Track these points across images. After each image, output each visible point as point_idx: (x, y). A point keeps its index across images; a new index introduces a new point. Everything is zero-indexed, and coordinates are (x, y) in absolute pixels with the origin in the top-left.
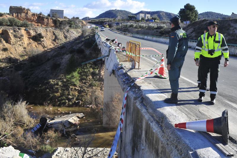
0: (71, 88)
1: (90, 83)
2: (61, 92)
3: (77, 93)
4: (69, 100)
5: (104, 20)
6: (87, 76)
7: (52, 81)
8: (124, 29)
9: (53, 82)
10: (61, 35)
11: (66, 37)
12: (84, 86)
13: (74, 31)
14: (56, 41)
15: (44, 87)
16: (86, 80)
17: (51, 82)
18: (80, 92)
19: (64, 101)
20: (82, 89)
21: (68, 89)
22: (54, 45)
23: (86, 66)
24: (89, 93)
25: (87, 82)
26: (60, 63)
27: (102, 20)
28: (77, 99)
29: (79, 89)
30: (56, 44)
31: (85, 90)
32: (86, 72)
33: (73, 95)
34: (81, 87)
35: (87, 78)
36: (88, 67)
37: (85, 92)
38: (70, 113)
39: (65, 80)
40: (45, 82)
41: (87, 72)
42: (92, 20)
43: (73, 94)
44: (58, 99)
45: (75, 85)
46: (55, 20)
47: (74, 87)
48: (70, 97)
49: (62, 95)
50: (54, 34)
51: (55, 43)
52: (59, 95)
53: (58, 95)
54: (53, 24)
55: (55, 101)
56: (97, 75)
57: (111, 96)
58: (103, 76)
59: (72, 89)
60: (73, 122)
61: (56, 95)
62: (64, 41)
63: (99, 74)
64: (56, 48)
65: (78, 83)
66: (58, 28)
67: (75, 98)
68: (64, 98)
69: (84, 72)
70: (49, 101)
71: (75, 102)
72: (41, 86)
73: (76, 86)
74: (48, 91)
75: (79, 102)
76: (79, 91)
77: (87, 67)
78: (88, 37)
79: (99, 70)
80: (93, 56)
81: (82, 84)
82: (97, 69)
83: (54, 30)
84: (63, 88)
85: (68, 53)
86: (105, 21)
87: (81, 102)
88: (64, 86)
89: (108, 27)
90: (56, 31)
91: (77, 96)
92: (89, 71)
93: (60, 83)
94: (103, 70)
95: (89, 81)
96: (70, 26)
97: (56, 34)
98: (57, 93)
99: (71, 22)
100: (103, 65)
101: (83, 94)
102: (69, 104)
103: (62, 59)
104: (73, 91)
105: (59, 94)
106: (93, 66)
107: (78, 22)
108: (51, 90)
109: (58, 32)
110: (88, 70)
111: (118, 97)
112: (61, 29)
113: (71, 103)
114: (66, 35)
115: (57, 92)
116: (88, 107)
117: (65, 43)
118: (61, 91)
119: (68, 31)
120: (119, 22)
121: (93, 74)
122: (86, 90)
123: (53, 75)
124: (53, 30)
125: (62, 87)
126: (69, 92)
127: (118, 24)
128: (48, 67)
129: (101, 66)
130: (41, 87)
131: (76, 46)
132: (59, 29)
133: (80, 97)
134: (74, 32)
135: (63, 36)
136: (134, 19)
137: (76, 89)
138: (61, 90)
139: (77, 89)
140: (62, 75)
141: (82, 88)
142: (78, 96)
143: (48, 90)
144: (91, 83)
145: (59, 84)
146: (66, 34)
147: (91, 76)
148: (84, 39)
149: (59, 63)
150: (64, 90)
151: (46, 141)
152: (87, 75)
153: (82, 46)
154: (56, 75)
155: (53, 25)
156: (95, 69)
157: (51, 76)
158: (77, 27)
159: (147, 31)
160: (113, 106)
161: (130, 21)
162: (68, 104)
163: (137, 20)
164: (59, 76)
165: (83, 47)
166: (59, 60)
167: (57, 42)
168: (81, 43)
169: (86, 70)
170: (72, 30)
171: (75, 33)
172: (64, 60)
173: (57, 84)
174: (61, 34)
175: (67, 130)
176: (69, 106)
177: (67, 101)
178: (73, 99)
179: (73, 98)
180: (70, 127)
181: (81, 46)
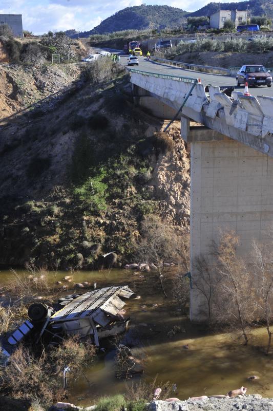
0: (86, 220)
1: (132, 205)
2: (60, 232)
3: (102, 234)
4: (86, 252)
5: (126, 34)
6: (124, 188)
7: (35, 206)
8: (186, 55)
9: (39, 207)
10: (27, 83)
11: (41, 87)
12: (119, 213)
13: (60, 70)
14: (17, 100)
15: (16, 221)
16: (121, 198)
17: (33, 207)
18: (109, 229)
19: (72, 256)
20: (114, 222)
21: (78, 224)
22: (13, 110)
23: (119, 162)
24: (133, 231)
25: (125, 204)
26: (50, 156)
27: (121, 35)
28: (105, 250)
29: (108, 222)
30: (18, 107)
31: (123, 223)
32: (119, 177)
33: (93, 239)
34: (112, 218)
35: (123, 191)
36: (124, 163)
37: (123, 230)
38: (95, 285)
39: (68, 200)
40: (16, 208)
41: (124, 177)
42: (93, 39)
43: (92, 237)
44: (55, 252)
45: (96, 213)
46: (9, 41)
47: (93, 219)
48: (87, 244)
49: (65, 239)
50: (10, 80)
51: (14, 103)
52: (58, 240)
53: (55, 241)
54: (4, 53)
55: (49, 257)
56: (148, 182)
57: (213, 241)
58: (163, 184)
59: (88, 222)
60: (114, 312)
61: (50, 240)
62: (37, 96)
63: (154, 179)
64: (19, 117)
65: (104, 207)
66: (19, 64)
67: (100, 247)
68: (72, 246)
69: (115, 176)
70: (33, 257)
71: (100, 257)
72: (8, 219)
73: (100, 216)
74: (28, 233)
75: (111, 257)
76: (107, 227)
77: (122, 164)
78: (113, 85)
79: (152, 169)
80: (133, 133)
81: (112, 208)
82: (148, 167)
83: (10, 70)
84: (66, 222)
85: (66, 129)
86: (130, 37)
87: (116, 256)
88: (67, 216)
89: (141, 52)
90: (15, 73)
91: (103, 240)
92: (127, 173)
93: (56, 210)
94: (162, 169)
95: (131, 199)
96: (49, 58)
97: (14, 79)
98: (53, 235)
99: (47, 45)
100: (160, 156)
101: (119, 234)
102: (85, 262)
103: (53, 145)
104: (91, 228)
105: (56, 237)
106: (135, 160)
107: (66, 46)
108: (35, 227)
109: (19, 74)
110: (123, 172)
111: (230, 241)
112: (26, 67)
113: (90, 260)
114: (40, 82)
115: (52, 233)
116: (137, 269)
117: (40, 102)
118: (62, 230)
119: (44, 71)
120: (167, 39)
121: (139, 181)
122: (125, 223)
123: (35, 189)
124: (6, 70)
125: (63, 218)
126: (83, 232)
127: (165, 44)
128: (19, 169)
129: (157, 159)
130: (7, 222)
131: (84, 111)
132: (20, 67)
133: (111, 244)
134: (59, 72)
135: (32, 83)
136: (204, 27)
137: (99, 222)
138: (61, 228)
139: (102, 221)
140: (58, 187)
141: (115, 220)
142: (107, 240)
143: (27, 229)
144: (136, 205)
145: (53, 212)
146: (41, 78)
147: (132, 187)
148: (101, 90)
149: (45, 156)
150: (68, 227)
151: (63, 369)
152: (122, 185)
153: (101, 108)
154: (43, 187)
155: (4, 56)
156: (142, 167)
157: (29, 191)
158: (64, 59)
159: (249, 56)
160: (221, 266)
161: (198, 34)
162: (83, 264)
163: (212, 29)
164: (50, 191)
165: (103, 111)
166: (45, 149)
167: (20, 100)
168: (98, 100)
169: (118, 172)
170: (54, 68)
171: (63, 74)
172: (58, 149)
173: (50, 213)
174: (27, 80)
175: (103, 334)
176: (87, 268)
177: (80, 255)
178: (96, 249)
179: (95, 247)
180: (108, 327)
181: (97, 109)
